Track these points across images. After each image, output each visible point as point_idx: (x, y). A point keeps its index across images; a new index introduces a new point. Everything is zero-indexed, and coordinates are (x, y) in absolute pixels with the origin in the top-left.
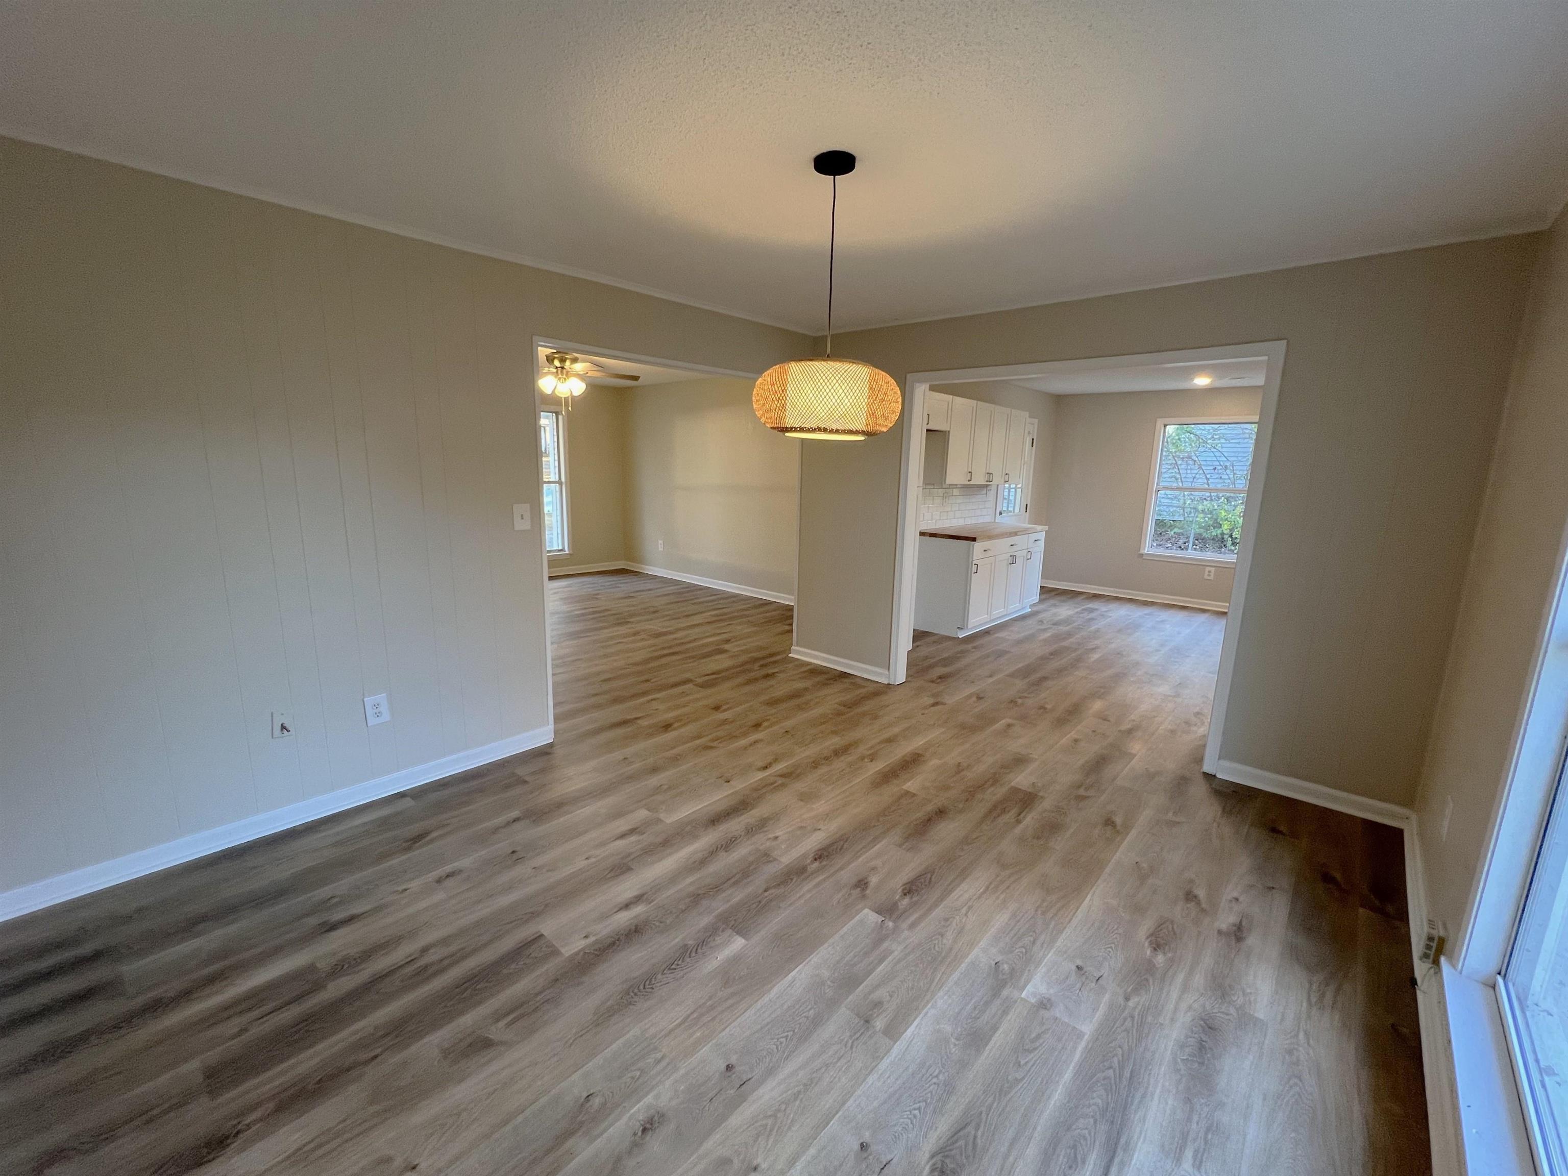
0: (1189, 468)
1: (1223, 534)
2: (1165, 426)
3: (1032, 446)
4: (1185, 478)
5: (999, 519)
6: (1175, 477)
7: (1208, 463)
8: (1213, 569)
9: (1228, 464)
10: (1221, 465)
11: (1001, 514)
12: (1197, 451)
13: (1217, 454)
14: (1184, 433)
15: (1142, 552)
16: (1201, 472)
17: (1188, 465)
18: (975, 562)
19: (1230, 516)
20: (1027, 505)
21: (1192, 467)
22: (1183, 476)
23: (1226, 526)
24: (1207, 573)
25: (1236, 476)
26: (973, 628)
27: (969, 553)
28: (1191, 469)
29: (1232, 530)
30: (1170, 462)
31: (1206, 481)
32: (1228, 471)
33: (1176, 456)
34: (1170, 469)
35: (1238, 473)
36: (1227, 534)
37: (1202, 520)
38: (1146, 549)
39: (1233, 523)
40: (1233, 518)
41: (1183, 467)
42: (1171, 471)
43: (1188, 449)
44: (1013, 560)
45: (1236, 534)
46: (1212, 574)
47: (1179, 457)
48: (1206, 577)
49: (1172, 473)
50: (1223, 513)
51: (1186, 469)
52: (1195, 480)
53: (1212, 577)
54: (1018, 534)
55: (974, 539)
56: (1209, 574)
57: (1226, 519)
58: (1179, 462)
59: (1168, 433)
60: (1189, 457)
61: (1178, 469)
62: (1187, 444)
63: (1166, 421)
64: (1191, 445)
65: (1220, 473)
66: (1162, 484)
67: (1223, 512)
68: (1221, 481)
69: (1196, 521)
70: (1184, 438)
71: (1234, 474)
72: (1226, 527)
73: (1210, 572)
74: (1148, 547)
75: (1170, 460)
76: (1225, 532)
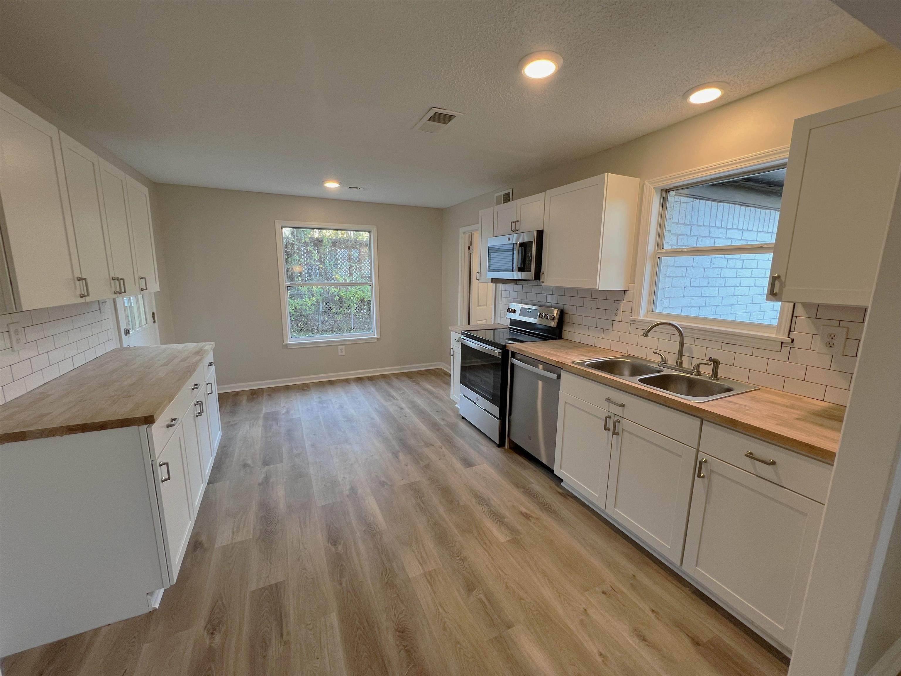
8: (343, 347)
11: (127, 332)
15: (285, 343)
24: (339, 351)
46: (343, 351)
48: (340, 354)
53: (344, 354)
59: (285, 235)
63: (283, 223)
73: (341, 349)
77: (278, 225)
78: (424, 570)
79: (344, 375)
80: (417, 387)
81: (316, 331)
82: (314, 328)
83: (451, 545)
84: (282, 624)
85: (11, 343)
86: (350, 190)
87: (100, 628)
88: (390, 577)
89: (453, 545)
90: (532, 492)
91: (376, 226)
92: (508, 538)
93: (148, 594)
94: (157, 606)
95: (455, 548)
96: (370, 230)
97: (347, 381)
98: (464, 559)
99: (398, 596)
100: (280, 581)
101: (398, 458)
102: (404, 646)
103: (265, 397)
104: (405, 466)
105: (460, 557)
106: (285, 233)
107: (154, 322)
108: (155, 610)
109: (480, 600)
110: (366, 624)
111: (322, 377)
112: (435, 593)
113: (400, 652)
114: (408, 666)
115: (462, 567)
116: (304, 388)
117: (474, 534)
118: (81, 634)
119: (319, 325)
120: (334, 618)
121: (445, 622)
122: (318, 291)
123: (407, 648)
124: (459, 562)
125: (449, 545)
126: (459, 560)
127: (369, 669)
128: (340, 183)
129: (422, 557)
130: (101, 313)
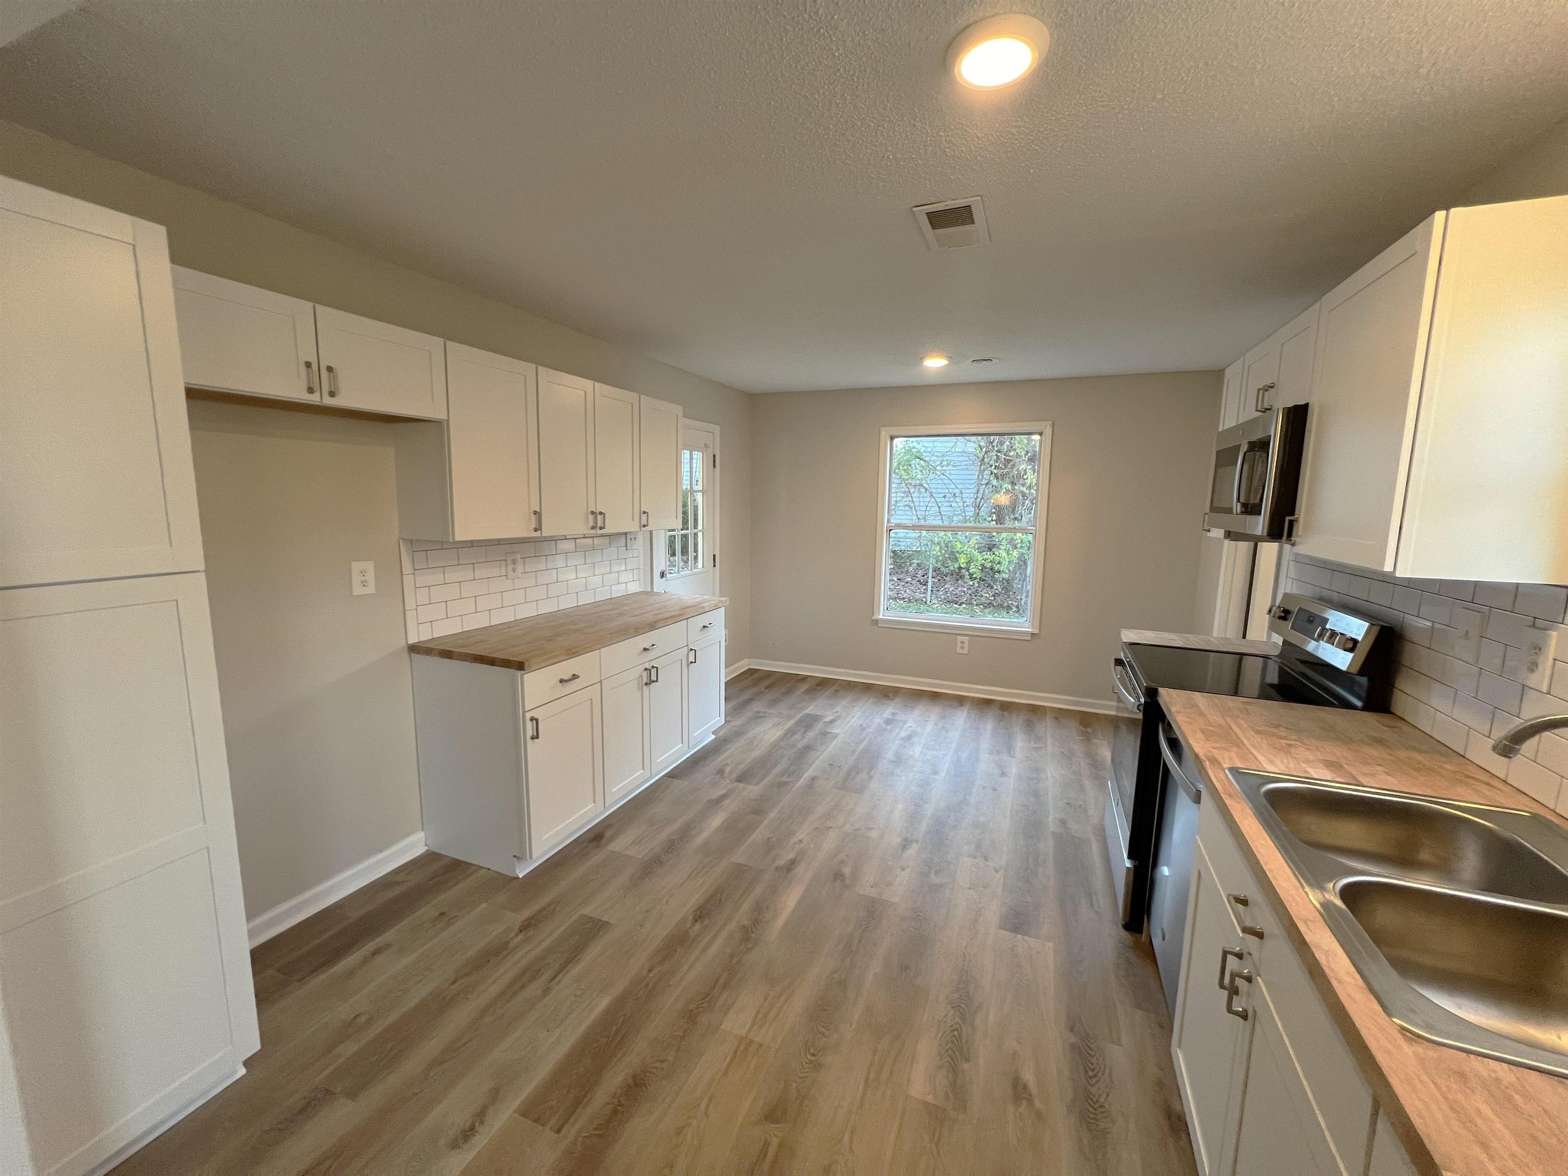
0: (921, 496)
1: (960, 568)
2: (892, 438)
3: (714, 466)
4: (919, 506)
5: (660, 585)
6: (909, 506)
7: (939, 490)
9: (957, 491)
10: (949, 493)
11: (663, 575)
12: (927, 477)
13: (946, 482)
14: (914, 459)
16: (933, 500)
17: (920, 492)
18: (528, 715)
19: (966, 548)
20: (714, 556)
21: (925, 495)
22: (917, 504)
23: (962, 559)
25: (965, 504)
26: (538, 858)
27: (514, 697)
28: (923, 497)
29: (968, 563)
30: (903, 490)
31: (938, 509)
32: (958, 499)
33: (908, 484)
34: (903, 497)
35: (968, 500)
36: (965, 568)
37: (939, 554)
38: (881, 614)
39: (969, 556)
40: (969, 550)
41: (916, 495)
42: (904, 500)
43: (919, 477)
44: (651, 677)
45: (973, 568)
47: (911, 484)
49: (906, 501)
50: (959, 546)
51: (919, 497)
52: (928, 508)
54: (658, 625)
55: (520, 666)
56: (963, 646)
57: (962, 552)
58: (912, 491)
60: (921, 485)
61: (912, 497)
62: (918, 471)
64: (921, 471)
65: (951, 502)
66: (894, 521)
67: (958, 543)
68: (950, 509)
69: (934, 554)
70: (914, 464)
71: (964, 502)
72: (962, 561)
74: (884, 610)
75: (903, 487)
76: (963, 566)
77: (885, 434)
78: (749, 1031)
79: (961, 689)
80: (1078, 747)
81: (1014, 609)
82: (1012, 604)
83: (823, 1030)
84: (563, 969)
85: (507, 571)
86: (975, 365)
87: (482, 867)
88: (702, 1007)
89: (827, 1033)
90: (1094, 1060)
91: (1051, 422)
92: (930, 1099)
93: (515, 856)
94: (521, 876)
95: (825, 1039)
96: (1040, 431)
97: (960, 701)
98: (817, 1066)
99: (683, 1038)
100: (611, 921)
101: (902, 851)
102: (620, 1101)
103: (830, 691)
104: (901, 869)
105: (814, 1058)
106: (896, 447)
107: (714, 566)
108: (518, 878)
109: (766, 1144)
110: (618, 1038)
111: (912, 681)
112: (726, 1073)
113: (609, 1104)
114: (596, 1129)
115: (802, 1075)
116: (886, 694)
117: (879, 1043)
118: (466, 863)
119: (1021, 599)
120: (605, 1002)
121: (690, 1124)
122: (1025, 540)
123: (619, 1108)
124: (804, 1063)
125: (820, 1028)
126: (807, 1061)
127: (566, 1090)
128: (950, 358)
129: (766, 1015)
130: (627, 550)
